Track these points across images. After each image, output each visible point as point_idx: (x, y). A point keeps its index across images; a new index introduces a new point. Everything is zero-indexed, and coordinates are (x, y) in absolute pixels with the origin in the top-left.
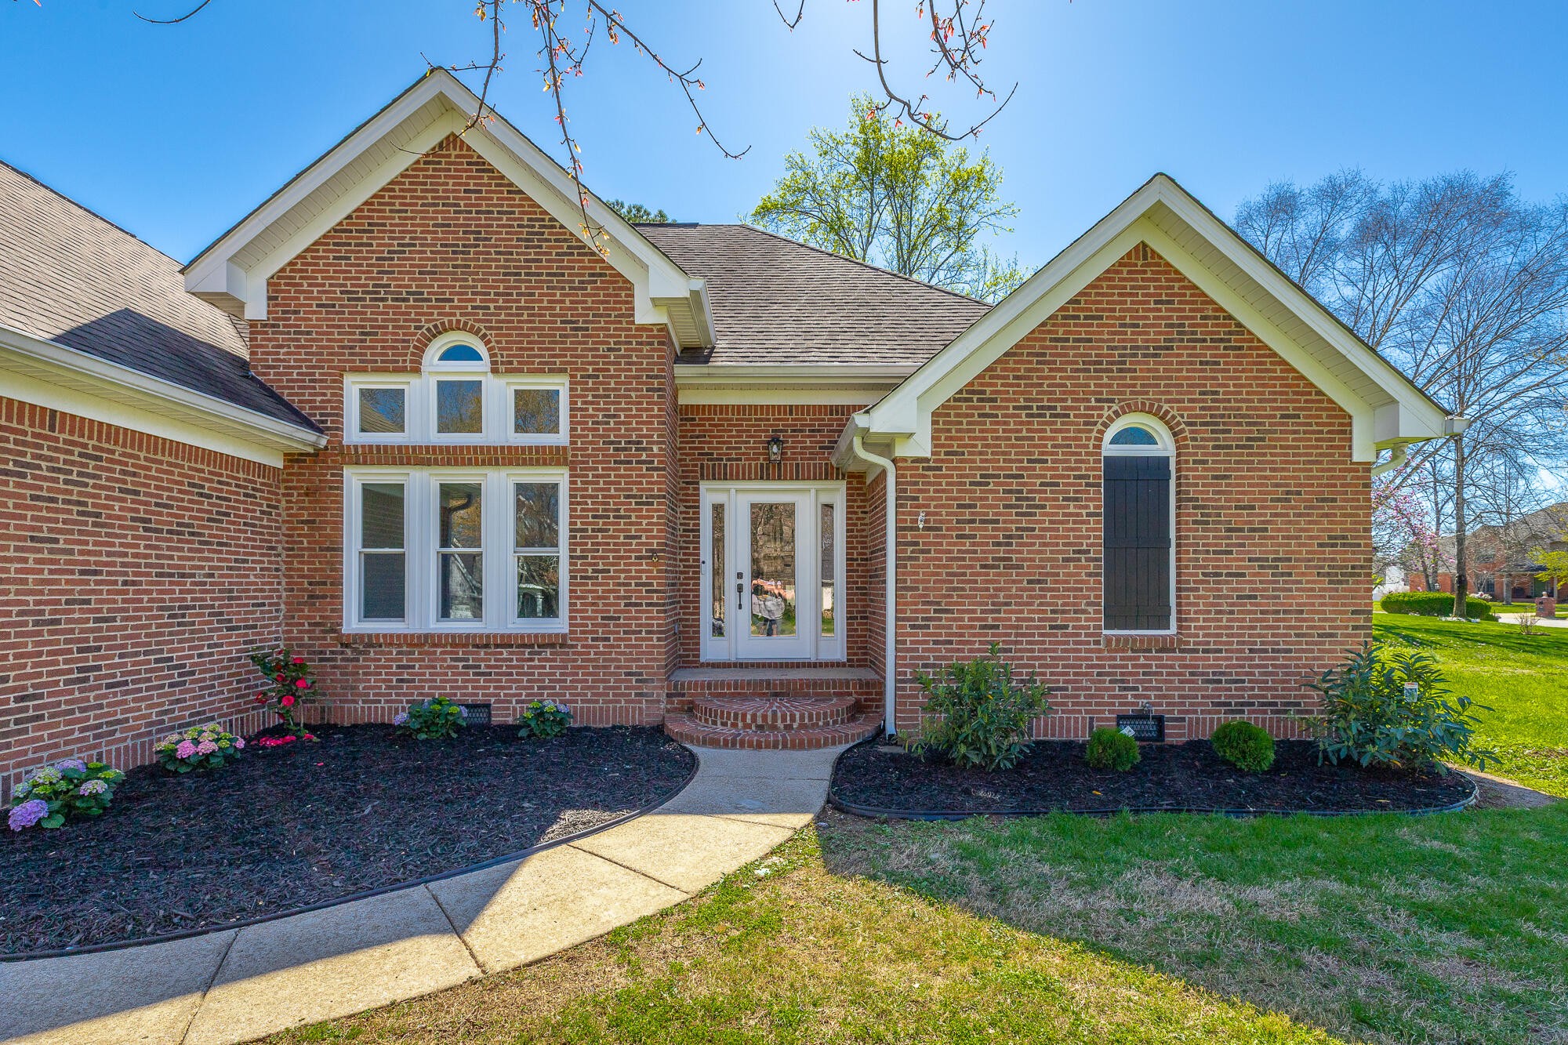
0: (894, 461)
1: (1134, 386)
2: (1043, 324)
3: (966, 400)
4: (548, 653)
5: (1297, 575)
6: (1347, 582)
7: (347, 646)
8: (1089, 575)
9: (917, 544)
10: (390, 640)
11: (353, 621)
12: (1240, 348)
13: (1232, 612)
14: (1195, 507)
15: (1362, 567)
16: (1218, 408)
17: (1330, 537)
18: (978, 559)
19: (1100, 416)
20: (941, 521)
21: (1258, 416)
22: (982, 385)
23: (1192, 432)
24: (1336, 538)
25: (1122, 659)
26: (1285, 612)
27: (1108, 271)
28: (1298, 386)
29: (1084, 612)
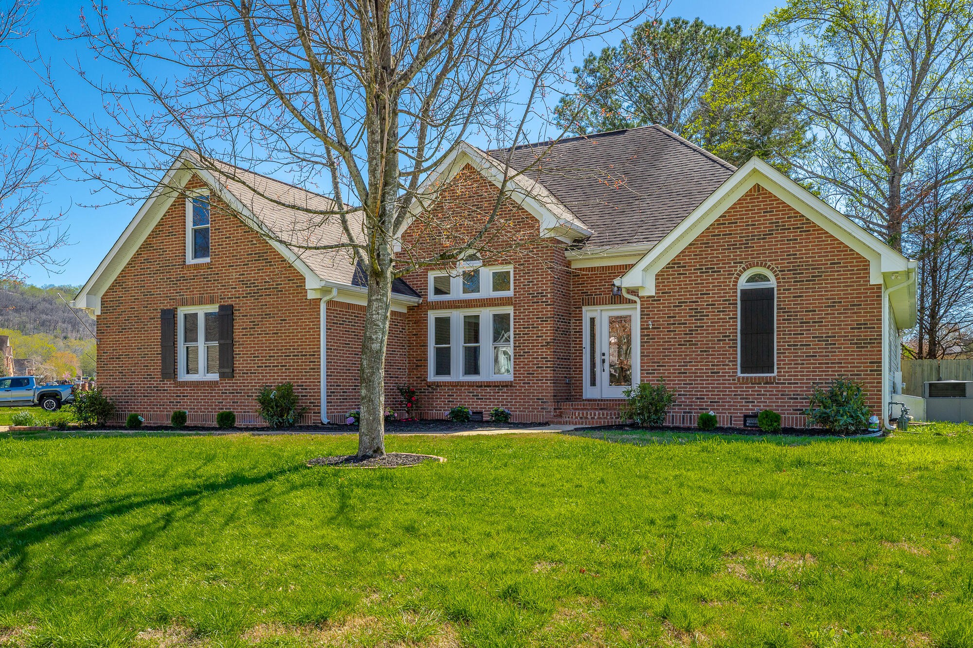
0: (640, 298)
1: (753, 254)
2: (708, 229)
3: (672, 267)
4: (505, 389)
5: (839, 344)
6: (867, 347)
7: (429, 386)
8: (730, 347)
9: (649, 335)
10: (445, 384)
11: (432, 377)
12: (809, 231)
13: (803, 364)
14: (783, 312)
15: (875, 339)
16: (796, 262)
17: (857, 324)
18: (677, 342)
19: (736, 270)
20: (660, 325)
21: (818, 265)
22: (679, 260)
23: (782, 275)
24: (861, 324)
25: (746, 387)
26: (832, 363)
27: (740, 200)
28: (840, 247)
29: (728, 365)
